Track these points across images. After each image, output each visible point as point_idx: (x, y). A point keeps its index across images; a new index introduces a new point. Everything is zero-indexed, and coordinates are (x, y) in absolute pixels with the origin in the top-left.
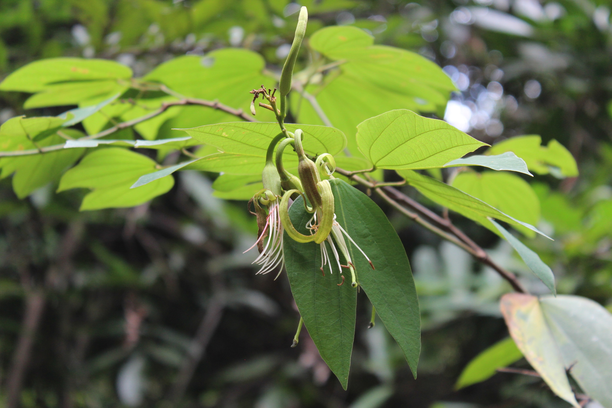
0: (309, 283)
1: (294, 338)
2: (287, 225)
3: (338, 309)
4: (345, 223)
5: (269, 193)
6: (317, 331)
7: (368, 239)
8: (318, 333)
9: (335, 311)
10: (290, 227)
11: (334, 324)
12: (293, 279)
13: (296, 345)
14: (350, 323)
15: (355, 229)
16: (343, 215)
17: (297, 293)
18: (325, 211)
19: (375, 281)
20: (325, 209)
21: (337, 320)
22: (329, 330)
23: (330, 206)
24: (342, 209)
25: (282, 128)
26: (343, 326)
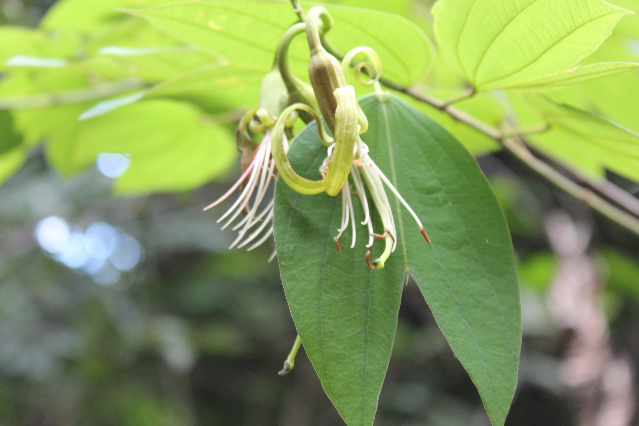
0: (314, 264)
1: (286, 358)
2: (280, 162)
3: (363, 311)
4: (393, 166)
5: (262, 113)
6: (321, 346)
7: (435, 196)
8: (322, 351)
9: (357, 313)
10: (285, 165)
11: (353, 335)
12: (285, 255)
13: (288, 372)
14: (383, 336)
15: (412, 178)
16: (391, 153)
17: (289, 280)
18: (339, 136)
19: (440, 267)
20: (340, 132)
21: (359, 330)
22: (341, 347)
23: (348, 127)
24: (389, 142)
25: (295, 7)
26: (370, 340)
